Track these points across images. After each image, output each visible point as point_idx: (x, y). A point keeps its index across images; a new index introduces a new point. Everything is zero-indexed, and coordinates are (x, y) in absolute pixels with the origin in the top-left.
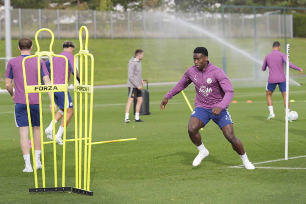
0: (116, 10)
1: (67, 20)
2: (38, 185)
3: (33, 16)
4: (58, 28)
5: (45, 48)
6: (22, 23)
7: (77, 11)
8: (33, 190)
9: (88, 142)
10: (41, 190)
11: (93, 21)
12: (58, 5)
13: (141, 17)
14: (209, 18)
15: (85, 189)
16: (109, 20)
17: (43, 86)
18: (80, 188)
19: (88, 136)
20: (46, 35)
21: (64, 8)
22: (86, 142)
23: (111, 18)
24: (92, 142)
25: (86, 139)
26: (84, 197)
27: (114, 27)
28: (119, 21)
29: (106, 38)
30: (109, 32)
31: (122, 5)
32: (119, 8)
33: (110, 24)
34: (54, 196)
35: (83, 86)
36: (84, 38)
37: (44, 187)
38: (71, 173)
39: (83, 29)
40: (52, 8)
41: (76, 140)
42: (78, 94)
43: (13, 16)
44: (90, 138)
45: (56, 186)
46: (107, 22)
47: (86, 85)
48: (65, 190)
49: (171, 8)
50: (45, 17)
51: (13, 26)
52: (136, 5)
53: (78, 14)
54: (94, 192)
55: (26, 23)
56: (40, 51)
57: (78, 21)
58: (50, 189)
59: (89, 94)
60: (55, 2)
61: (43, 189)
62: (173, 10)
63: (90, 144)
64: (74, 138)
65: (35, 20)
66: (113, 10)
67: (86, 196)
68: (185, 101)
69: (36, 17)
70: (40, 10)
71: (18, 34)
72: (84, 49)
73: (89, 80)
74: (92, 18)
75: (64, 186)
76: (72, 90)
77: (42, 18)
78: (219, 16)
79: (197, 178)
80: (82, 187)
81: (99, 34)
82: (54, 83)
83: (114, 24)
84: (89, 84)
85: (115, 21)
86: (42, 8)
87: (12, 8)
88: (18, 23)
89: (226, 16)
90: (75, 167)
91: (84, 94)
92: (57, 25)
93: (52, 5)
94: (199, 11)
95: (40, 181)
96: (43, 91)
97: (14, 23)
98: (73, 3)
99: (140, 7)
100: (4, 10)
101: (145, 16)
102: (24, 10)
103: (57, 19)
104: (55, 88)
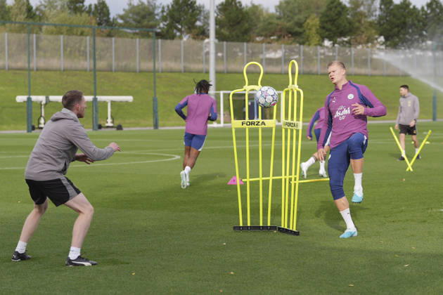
0: (324, 46)
1: (272, 55)
2: (243, 223)
3: (238, 50)
4: (264, 63)
5: (253, 82)
6: (227, 57)
7: (283, 46)
8: (237, 228)
9: (295, 180)
10: (245, 228)
11: (300, 55)
12: (263, 40)
13: (349, 53)
14: (420, 56)
15: (291, 229)
16: (317, 55)
18: (286, 227)
19: (296, 174)
20: (252, 69)
21: (269, 43)
22: (293, 180)
23: (319, 53)
24: (300, 180)
25: (293, 176)
26: (290, 237)
27: (321, 62)
28: (328, 56)
29: (313, 74)
30: (317, 68)
31: (330, 40)
32: (327, 43)
33: (317, 60)
34: (259, 235)
35: (292, 122)
36: (293, 74)
37: (249, 225)
38: (277, 212)
39: (293, 64)
40: (259, 42)
41: (283, 177)
42: (286, 130)
43: (218, 49)
44: (297, 176)
45: (261, 225)
46: (315, 57)
48: (270, 229)
49: (382, 45)
50: (250, 52)
51: (217, 59)
52: (344, 41)
53: (285, 48)
54: (301, 232)
55: (232, 56)
58: (255, 228)
59: (298, 131)
60: (261, 36)
61: (248, 227)
62: (383, 47)
63: (298, 182)
64: (281, 175)
65: (240, 54)
66: (321, 45)
67: (293, 236)
68: (395, 141)
69: (242, 51)
70: (245, 44)
71: (221, 68)
72: (293, 83)
74: (299, 53)
75: (269, 225)
76: (281, 126)
77: (248, 52)
78: (430, 54)
79: (407, 220)
80: (289, 226)
81: (307, 70)
83: (321, 59)
84: (298, 120)
85: (322, 57)
86: (248, 41)
87: (217, 41)
88: (223, 56)
89: (437, 54)
91: (292, 131)
92: (263, 59)
93: (258, 39)
94: (409, 48)
95: (245, 219)
97: (219, 57)
98: (279, 37)
99: (349, 43)
100: (208, 43)
101: (353, 52)
102: (229, 43)
103: (262, 53)
104: (263, 123)
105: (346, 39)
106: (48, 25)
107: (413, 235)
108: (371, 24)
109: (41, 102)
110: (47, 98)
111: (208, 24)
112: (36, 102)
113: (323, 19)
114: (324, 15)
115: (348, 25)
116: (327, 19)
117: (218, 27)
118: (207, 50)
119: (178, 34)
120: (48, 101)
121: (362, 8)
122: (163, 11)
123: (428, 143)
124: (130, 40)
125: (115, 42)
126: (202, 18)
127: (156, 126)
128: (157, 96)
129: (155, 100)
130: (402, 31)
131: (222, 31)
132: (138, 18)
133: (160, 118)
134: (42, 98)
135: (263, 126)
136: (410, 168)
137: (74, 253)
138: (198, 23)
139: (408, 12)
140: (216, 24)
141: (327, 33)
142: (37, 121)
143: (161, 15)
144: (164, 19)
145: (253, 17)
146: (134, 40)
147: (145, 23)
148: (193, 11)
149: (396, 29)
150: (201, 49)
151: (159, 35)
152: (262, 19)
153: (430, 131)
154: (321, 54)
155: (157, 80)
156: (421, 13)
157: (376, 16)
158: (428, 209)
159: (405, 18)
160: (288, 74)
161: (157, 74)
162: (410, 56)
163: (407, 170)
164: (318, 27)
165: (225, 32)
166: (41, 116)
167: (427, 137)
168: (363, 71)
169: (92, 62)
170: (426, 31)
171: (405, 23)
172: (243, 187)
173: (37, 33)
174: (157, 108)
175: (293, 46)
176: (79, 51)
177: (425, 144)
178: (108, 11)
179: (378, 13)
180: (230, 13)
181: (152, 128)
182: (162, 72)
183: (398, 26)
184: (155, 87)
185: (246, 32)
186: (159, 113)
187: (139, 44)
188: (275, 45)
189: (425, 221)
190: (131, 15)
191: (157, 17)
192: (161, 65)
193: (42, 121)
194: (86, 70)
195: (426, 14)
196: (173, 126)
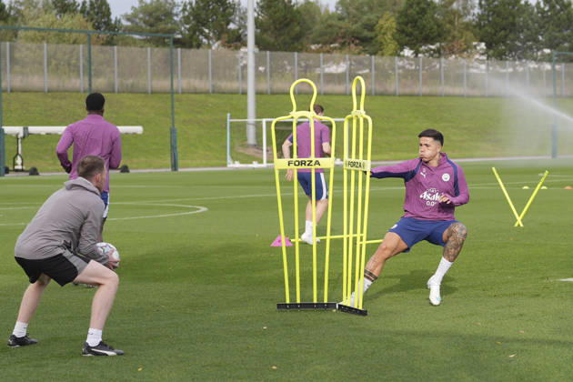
0: (403, 56)
1: (332, 69)
2: (291, 300)
3: (286, 62)
4: (322, 80)
5: (303, 106)
6: (271, 72)
7: (347, 56)
8: (282, 306)
9: (361, 240)
10: (293, 306)
11: (371, 70)
12: (322, 47)
13: (438, 66)
14: (534, 69)
16: (393, 69)
17: (300, 160)
19: (362, 232)
20: (305, 88)
21: (328, 52)
22: (358, 239)
23: (396, 67)
24: (367, 240)
25: (358, 235)
26: (354, 317)
27: (399, 80)
28: (408, 70)
29: (389, 95)
30: (393, 86)
31: (411, 49)
32: (407, 52)
33: (394, 75)
35: (357, 161)
36: (359, 94)
37: (298, 301)
38: (336, 282)
39: (359, 81)
40: (314, 51)
41: (345, 236)
42: (349, 172)
43: (258, 62)
44: (364, 235)
45: (315, 301)
46: (391, 72)
47: (361, 160)
48: (327, 307)
49: (483, 54)
50: (303, 64)
51: (258, 75)
52: (431, 50)
53: (350, 59)
54: (368, 310)
55: (276, 71)
56: (297, 110)
57: (350, 71)
58: (306, 306)
59: (364, 173)
60: (318, 43)
61: (297, 304)
62: (484, 58)
63: (365, 242)
64: (342, 234)
65: (288, 68)
66: (399, 55)
67: (357, 316)
68: (499, 186)
69: (292, 63)
70: (296, 54)
71: (264, 86)
72: (358, 108)
73: (365, 153)
74: (369, 66)
75: (326, 301)
76: (342, 166)
77: (299, 64)
78: (548, 66)
81: (379, 89)
82: (316, 156)
83: (399, 75)
84: (365, 158)
85: (401, 71)
86: (300, 51)
87: (257, 50)
88: (265, 70)
89: (557, 67)
90: (341, 274)
91: (357, 172)
92: (319, 75)
93: (313, 47)
94: (520, 59)
95: (293, 293)
96: (300, 167)
97: (260, 72)
98: (343, 44)
99: (438, 51)
100: (246, 53)
101: (443, 65)
102: (274, 53)
103: (319, 66)
104: (317, 163)
105: (433, 47)
106: (26, 29)
107: (521, 315)
108: (467, 26)
109: (17, 135)
110: (26, 129)
111: (245, 27)
112: (10, 136)
113: (401, 21)
114: (403, 14)
115: (436, 27)
116: (406, 20)
117: (259, 31)
118: (245, 62)
119: (205, 40)
120: (27, 134)
121: (455, 5)
122: (184, 10)
123: (544, 188)
124: (140, 49)
125: (118, 52)
126: (237, 18)
127: (175, 167)
128: (176, 126)
129: (173, 131)
130: (511, 36)
131: (265, 36)
132: (152, 20)
133: (179, 156)
134: (18, 130)
135: (317, 166)
136: (519, 222)
137: (94, 338)
138: (232, 26)
139: (518, 10)
140: (257, 28)
141: (407, 38)
142: (12, 162)
143: (181, 15)
144: (186, 20)
145: (306, 17)
146: (144, 49)
147: (161, 26)
148: (224, 10)
149: (502, 33)
150: (236, 61)
151: (178, 43)
152: (318, 19)
153: (547, 172)
154: (399, 68)
155: (176, 104)
156: (536, 10)
157: (474, 15)
158: (542, 278)
159: (514, 17)
160: (351, 94)
161: (175, 96)
162: (521, 69)
163: (516, 225)
164: (395, 31)
165: (269, 38)
166: (18, 154)
167: (543, 180)
168: (457, 90)
169: (87, 79)
170: (542, 35)
171: (513, 24)
172: (291, 250)
173: (10, 41)
174: (175, 142)
175: (362, 56)
176: (69, 65)
177: (540, 190)
178: (109, 9)
179: (477, 11)
180: (275, 13)
181: (170, 170)
182: (183, 93)
183: (504, 29)
184: (173, 113)
185: (298, 37)
186: (178, 150)
187: (152, 54)
188: (336, 55)
189: (538, 295)
190: (141, 16)
191: (175, 18)
192: (181, 83)
193: (19, 161)
194: (78, 91)
195: (543, 12)
196: (197, 166)
